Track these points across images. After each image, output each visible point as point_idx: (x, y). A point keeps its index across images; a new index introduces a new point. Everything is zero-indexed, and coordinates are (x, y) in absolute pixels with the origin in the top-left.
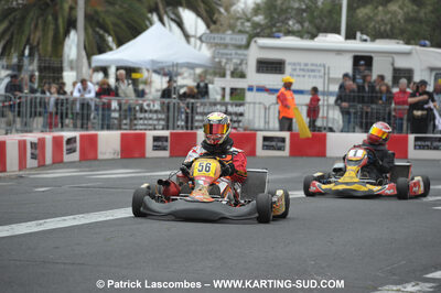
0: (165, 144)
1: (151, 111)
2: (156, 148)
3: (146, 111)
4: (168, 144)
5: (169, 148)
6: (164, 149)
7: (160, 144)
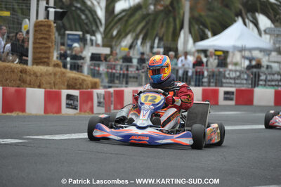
0: (232, 96)
1: (231, 78)
2: (226, 99)
3: (227, 78)
4: (234, 97)
5: (235, 99)
6: (232, 99)
7: (228, 96)
